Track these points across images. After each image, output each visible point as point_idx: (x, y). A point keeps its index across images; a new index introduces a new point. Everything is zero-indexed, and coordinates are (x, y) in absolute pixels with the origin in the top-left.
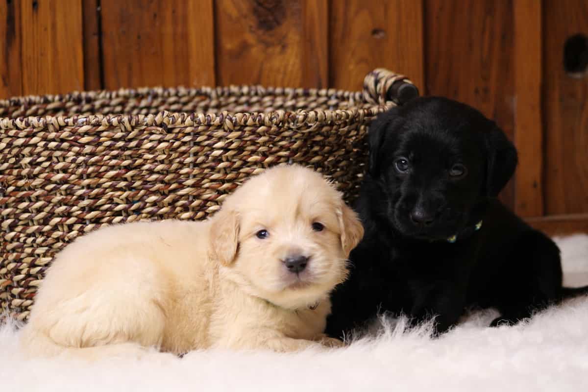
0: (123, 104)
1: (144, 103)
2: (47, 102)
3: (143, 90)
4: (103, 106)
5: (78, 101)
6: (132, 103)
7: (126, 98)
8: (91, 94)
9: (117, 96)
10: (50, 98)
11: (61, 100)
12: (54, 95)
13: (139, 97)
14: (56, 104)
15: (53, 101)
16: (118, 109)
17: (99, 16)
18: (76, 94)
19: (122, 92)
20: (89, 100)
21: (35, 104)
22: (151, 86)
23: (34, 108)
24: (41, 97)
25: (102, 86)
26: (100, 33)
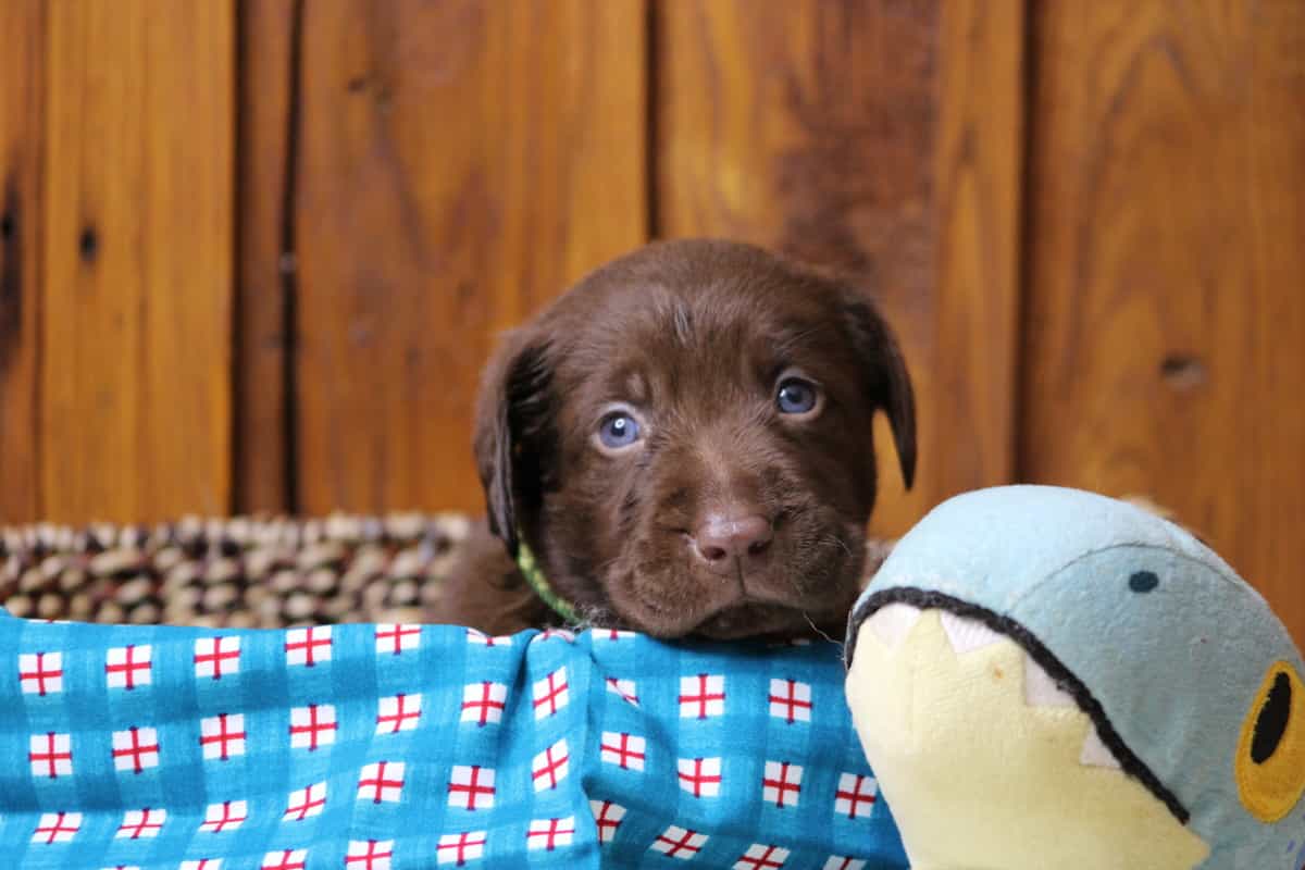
0: (339, 566)
1: (406, 564)
2: (94, 548)
3: (404, 524)
4: (276, 568)
5: (197, 550)
6: (368, 561)
7: (351, 548)
8: (239, 530)
9: (323, 539)
10: (105, 534)
11: (141, 542)
12: (119, 528)
13: (391, 545)
14: (124, 557)
15: (116, 545)
16: (323, 580)
17: (290, 288)
18: (190, 526)
19: (341, 527)
20: (231, 550)
21: (54, 552)
22: (430, 509)
23: (51, 567)
24: (76, 531)
25: (292, 505)
26: (290, 338)
